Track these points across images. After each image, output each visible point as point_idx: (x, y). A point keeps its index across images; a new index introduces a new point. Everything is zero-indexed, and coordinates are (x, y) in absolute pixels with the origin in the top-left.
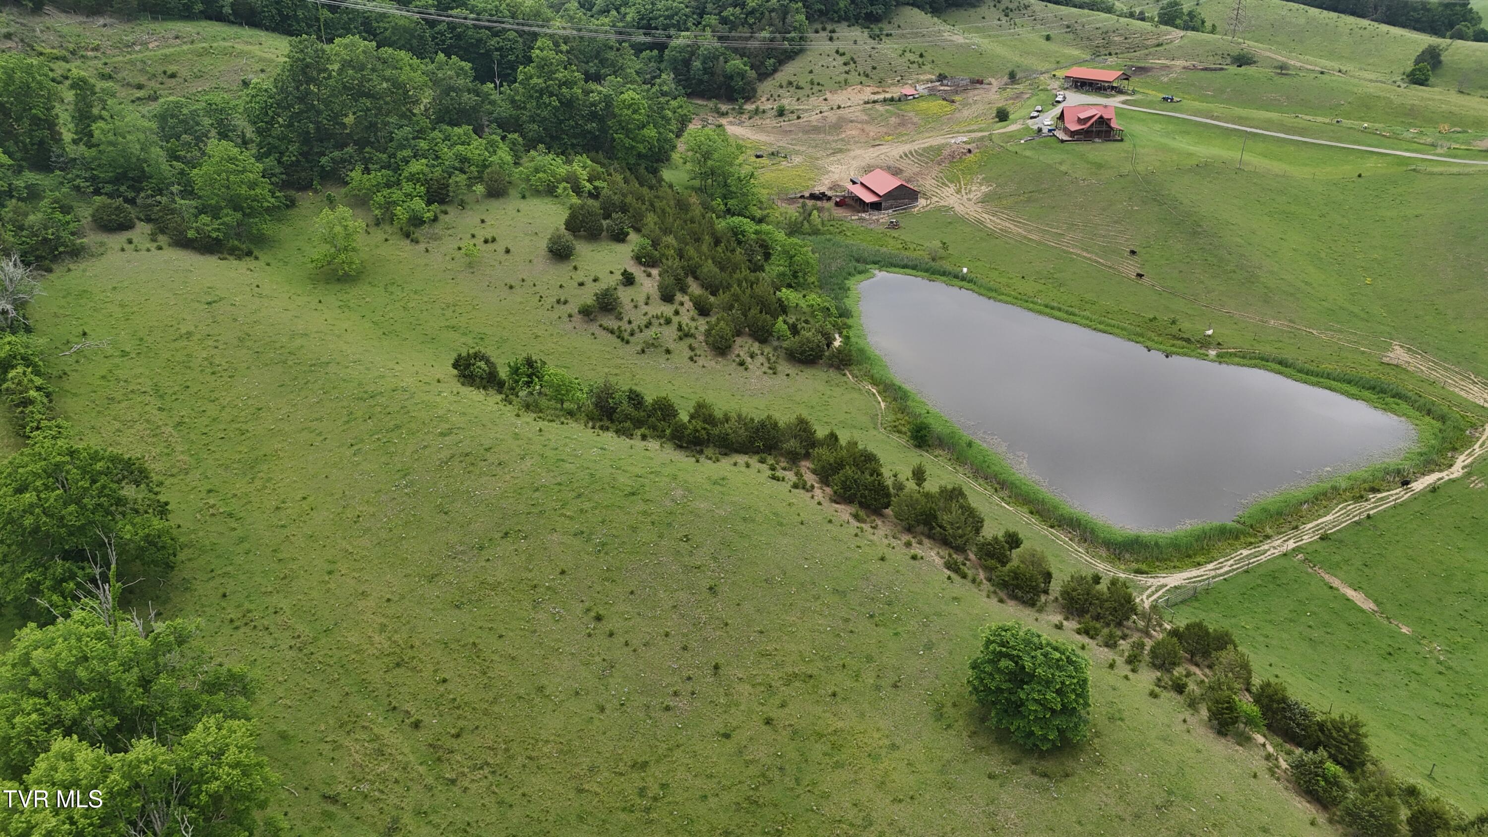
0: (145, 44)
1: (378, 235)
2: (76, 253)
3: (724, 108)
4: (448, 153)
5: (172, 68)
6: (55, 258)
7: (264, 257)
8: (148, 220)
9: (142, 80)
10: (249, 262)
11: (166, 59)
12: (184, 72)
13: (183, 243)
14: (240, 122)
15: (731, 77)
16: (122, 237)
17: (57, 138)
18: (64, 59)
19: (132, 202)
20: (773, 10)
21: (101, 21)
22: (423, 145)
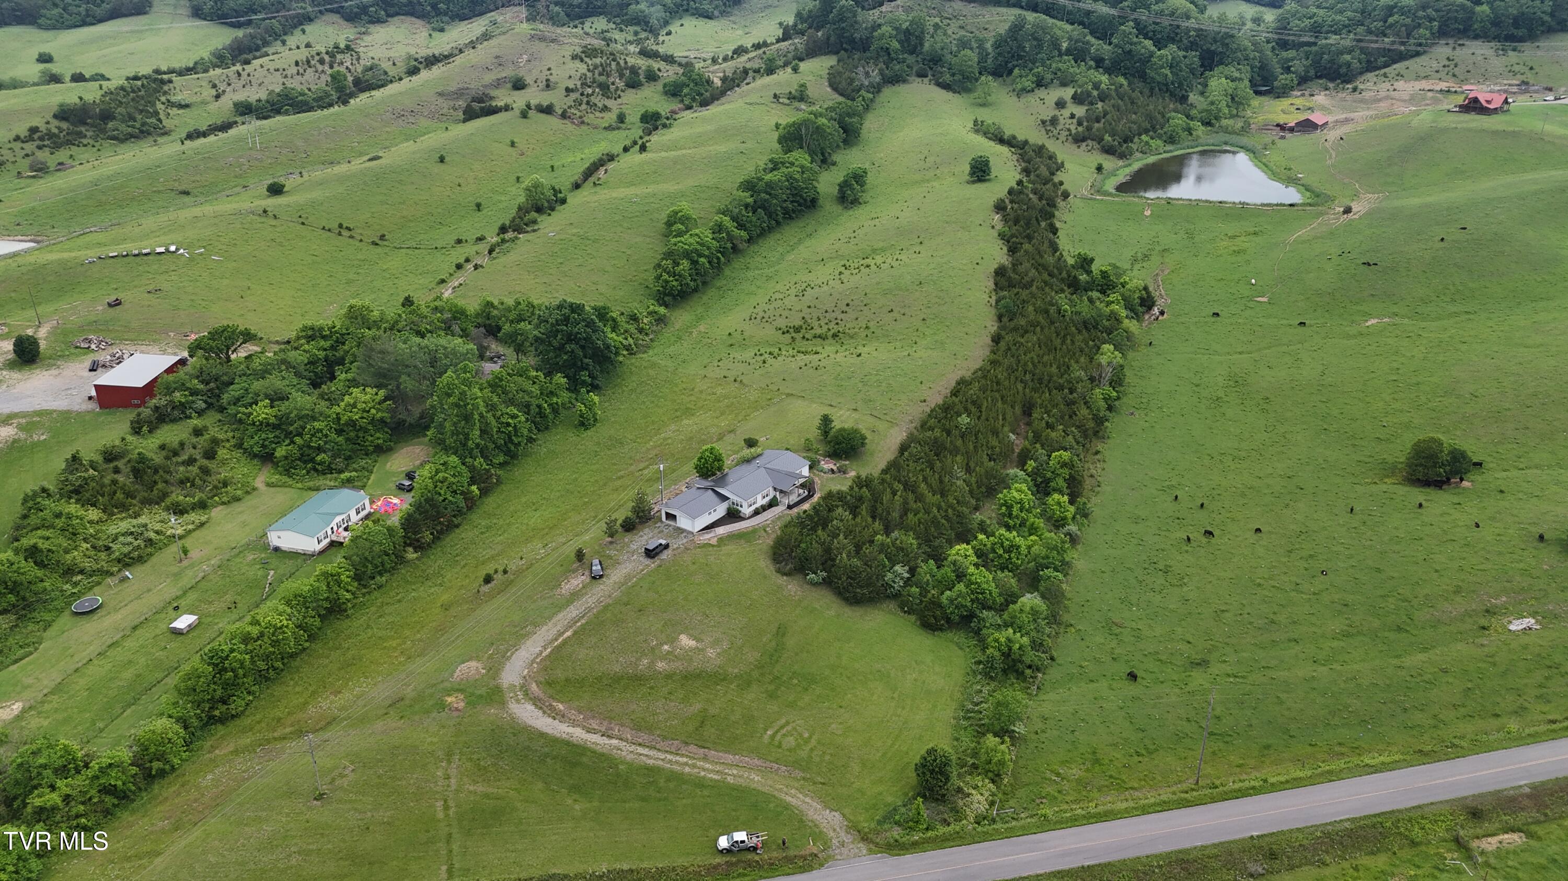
0: (984, 16)
1: (1011, 94)
2: (905, 81)
3: (1331, 85)
4: (1054, 65)
5: (987, 26)
6: (898, 82)
7: (964, 95)
8: (933, 76)
9: (974, 30)
10: (957, 95)
11: (988, 22)
12: (991, 28)
13: (939, 85)
14: (988, 45)
15: (1340, 67)
16: (920, 80)
17: (922, 45)
18: (950, 19)
19: (931, 69)
20: (1405, 25)
21: (973, 5)
22: (1048, 62)
